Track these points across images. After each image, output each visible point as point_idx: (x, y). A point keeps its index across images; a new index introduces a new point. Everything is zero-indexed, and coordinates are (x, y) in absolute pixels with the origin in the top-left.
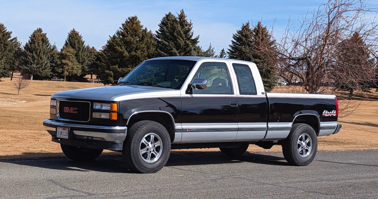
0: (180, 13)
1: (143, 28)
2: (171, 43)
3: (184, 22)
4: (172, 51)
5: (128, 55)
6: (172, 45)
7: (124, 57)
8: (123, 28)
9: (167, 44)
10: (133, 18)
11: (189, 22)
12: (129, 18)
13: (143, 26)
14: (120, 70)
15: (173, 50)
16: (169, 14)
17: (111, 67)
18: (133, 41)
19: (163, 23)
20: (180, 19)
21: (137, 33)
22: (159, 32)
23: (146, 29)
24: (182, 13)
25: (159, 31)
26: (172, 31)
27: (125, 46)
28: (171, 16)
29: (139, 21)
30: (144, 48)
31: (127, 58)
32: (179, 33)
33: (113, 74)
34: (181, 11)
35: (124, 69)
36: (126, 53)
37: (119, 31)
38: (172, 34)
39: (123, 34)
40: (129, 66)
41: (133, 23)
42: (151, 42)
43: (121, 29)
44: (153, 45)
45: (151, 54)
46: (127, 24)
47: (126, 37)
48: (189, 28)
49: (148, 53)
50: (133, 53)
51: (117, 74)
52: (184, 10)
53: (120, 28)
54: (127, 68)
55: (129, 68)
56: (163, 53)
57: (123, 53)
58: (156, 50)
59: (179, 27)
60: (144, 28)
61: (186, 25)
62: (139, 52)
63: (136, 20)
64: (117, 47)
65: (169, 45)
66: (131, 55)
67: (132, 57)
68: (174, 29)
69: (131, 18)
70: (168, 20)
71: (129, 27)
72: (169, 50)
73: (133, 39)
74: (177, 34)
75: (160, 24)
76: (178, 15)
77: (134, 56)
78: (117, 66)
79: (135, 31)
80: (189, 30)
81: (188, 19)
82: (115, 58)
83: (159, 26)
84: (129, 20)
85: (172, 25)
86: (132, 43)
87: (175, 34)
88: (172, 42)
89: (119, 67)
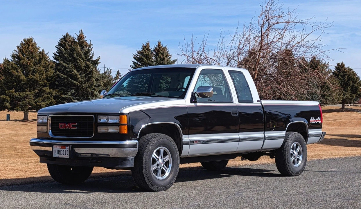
0: (78, 34)
1: (39, 50)
2: (71, 65)
3: (84, 42)
4: (72, 73)
5: (25, 78)
6: (71, 66)
7: (21, 81)
8: (18, 51)
9: (67, 65)
10: (29, 40)
11: (88, 42)
12: (24, 40)
13: (40, 48)
14: (17, 94)
15: (73, 71)
16: (66, 35)
17: (7, 91)
18: (30, 64)
19: (60, 44)
20: (79, 39)
21: (34, 56)
22: (57, 54)
23: (43, 51)
24: (81, 33)
25: (57, 52)
26: (71, 52)
27: (21, 70)
28: (68, 37)
29: (35, 43)
30: (42, 70)
31: (24, 82)
32: (78, 54)
33: (9, 99)
34: (80, 32)
35: (21, 94)
36: (23, 77)
37: (14, 53)
38: (71, 55)
39: (18, 57)
40: (26, 90)
41: (29, 45)
42: (49, 64)
43: (17, 51)
44: (51, 67)
45: (50, 77)
46: (22, 46)
47: (22, 59)
48: (88, 49)
49: (47, 76)
50: (30, 76)
51: (13, 99)
52: (82, 31)
53: (15, 50)
54: (24, 93)
55: (27, 92)
56: (63, 75)
57: (20, 77)
58: (55, 72)
59: (79, 48)
60: (41, 50)
61: (86, 47)
62: (37, 75)
63: (32, 42)
64: (13, 71)
65: (69, 67)
66: (28, 78)
67: (29, 80)
68: (73, 50)
69: (26, 40)
70: (66, 41)
71: (25, 49)
72: (69, 72)
73: (29, 61)
74: (77, 56)
75: (57, 45)
76: (77, 36)
77: (32, 79)
78: (13, 91)
79: (32, 53)
80: (89, 51)
81: (88, 40)
82: (12, 82)
83: (56, 47)
84: (24, 42)
85: (71, 46)
86: (28, 66)
87: (75, 55)
88: (71, 63)
89: (15, 92)
